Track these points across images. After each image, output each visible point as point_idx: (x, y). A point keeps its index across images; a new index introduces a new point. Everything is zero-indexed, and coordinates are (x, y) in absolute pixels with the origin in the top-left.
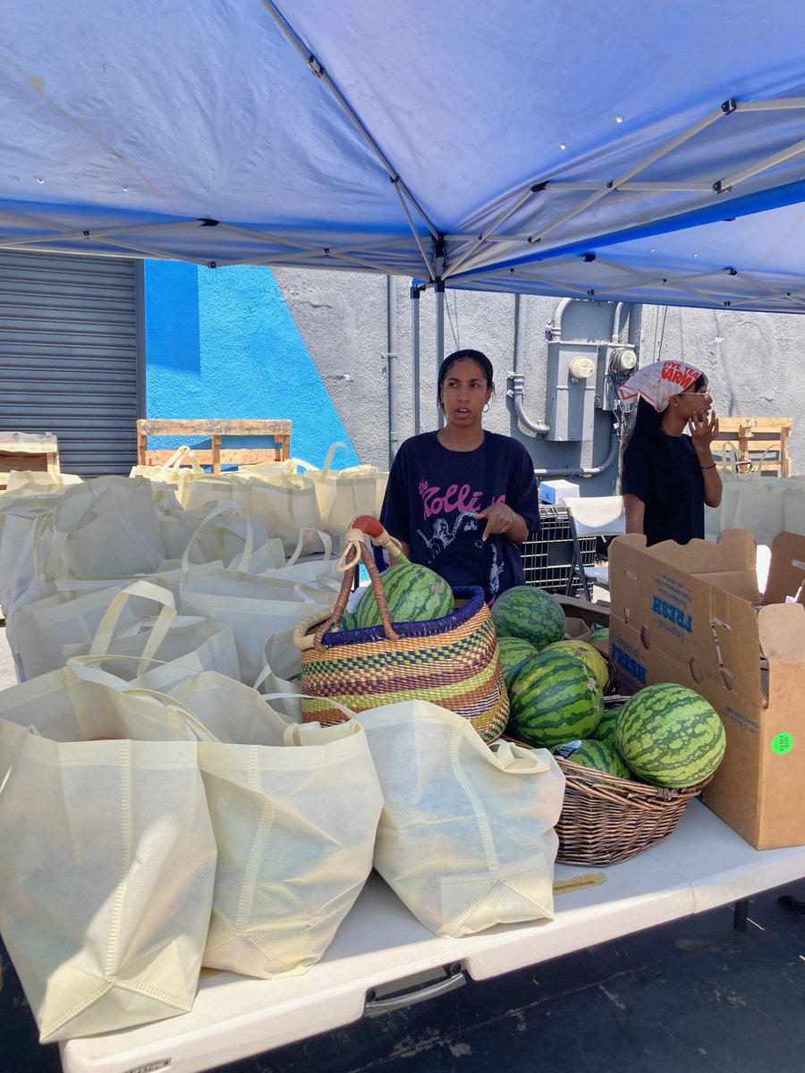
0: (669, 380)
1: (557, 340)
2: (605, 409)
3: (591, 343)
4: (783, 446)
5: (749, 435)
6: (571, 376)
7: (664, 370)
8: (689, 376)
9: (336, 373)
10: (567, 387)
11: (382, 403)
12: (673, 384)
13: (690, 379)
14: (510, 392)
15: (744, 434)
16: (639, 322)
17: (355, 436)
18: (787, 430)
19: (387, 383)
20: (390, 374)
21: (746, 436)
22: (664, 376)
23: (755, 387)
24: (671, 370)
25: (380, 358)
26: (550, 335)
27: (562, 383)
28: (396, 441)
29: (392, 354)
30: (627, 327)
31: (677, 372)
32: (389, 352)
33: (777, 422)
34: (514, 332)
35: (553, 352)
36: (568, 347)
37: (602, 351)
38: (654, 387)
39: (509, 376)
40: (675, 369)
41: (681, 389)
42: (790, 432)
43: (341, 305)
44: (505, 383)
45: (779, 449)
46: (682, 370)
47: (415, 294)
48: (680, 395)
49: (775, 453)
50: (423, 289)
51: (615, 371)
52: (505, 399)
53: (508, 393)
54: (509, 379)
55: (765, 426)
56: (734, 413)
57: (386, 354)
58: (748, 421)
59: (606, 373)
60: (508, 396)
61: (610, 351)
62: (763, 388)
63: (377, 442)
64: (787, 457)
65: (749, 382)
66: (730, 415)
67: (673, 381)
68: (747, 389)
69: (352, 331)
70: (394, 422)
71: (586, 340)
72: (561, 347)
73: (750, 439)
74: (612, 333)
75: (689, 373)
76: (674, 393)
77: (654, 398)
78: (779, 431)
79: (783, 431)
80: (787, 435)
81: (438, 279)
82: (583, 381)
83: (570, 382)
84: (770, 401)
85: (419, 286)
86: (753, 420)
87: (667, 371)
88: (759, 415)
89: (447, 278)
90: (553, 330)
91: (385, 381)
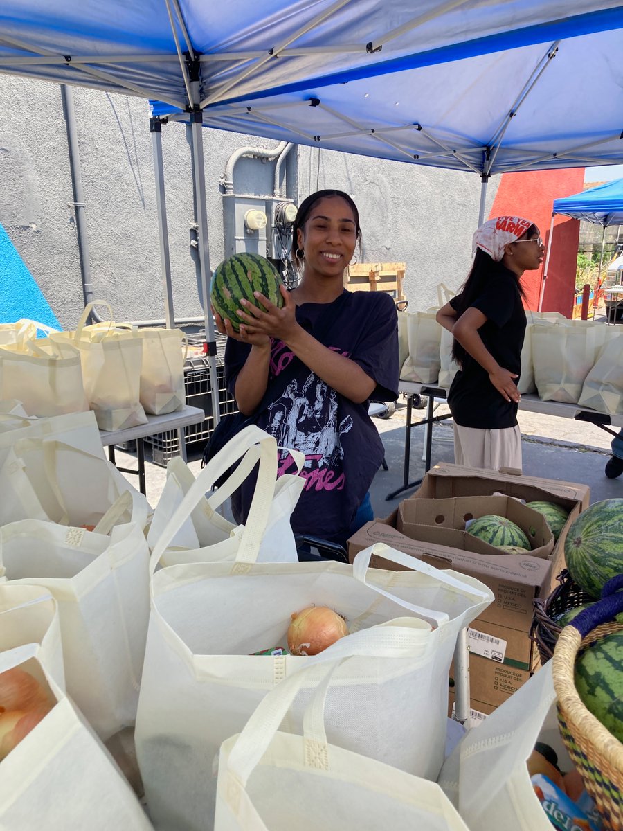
0: (504, 230)
1: (230, 193)
2: (274, 258)
3: (257, 197)
4: (399, 286)
5: (377, 278)
6: (246, 227)
7: (498, 223)
8: (521, 225)
9: (21, 223)
10: (243, 238)
11: (72, 254)
12: (507, 234)
13: (522, 228)
14: (193, 242)
15: (374, 278)
16: (296, 179)
17: (47, 290)
18: (402, 273)
19: (76, 233)
20: (78, 224)
21: (376, 279)
22: (499, 227)
23: (378, 237)
24: (505, 222)
25: (66, 207)
26: (223, 189)
27: (240, 234)
28: (91, 293)
29: (79, 203)
30: (284, 183)
31: (510, 223)
32: (75, 200)
33: (396, 267)
34: (192, 185)
35: (228, 204)
36: (241, 200)
37: (268, 204)
38: (490, 238)
39: (192, 227)
40: (508, 221)
41: (514, 238)
42: (404, 274)
43: (18, 149)
44: (188, 234)
45: (396, 289)
46: (515, 221)
47: (156, 125)
48: (515, 244)
49: (393, 292)
50: (165, 121)
51: (281, 224)
52: (189, 249)
53: (192, 244)
54: (191, 230)
55: (388, 270)
56: (365, 260)
57: (72, 204)
58: (376, 266)
59: (273, 225)
60: (191, 246)
61: (274, 205)
62: (384, 238)
63: (71, 295)
64: (402, 294)
65: (374, 233)
66: (363, 262)
67: (507, 231)
68: (373, 239)
69: (33, 177)
70: (87, 274)
71: (253, 194)
72: (236, 200)
73: (379, 281)
74: (273, 188)
75: (521, 223)
76: (508, 242)
77: (492, 248)
78: (396, 274)
79: (398, 274)
80: (402, 277)
81: (197, 107)
82: (256, 231)
83: (246, 233)
84: (388, 249)
85: (161, 117)
86: (380, 265)
87: (501, 222)
88: (381, 261)
89: (205, 108)
90: (226, 184)
91: (74, 231)
